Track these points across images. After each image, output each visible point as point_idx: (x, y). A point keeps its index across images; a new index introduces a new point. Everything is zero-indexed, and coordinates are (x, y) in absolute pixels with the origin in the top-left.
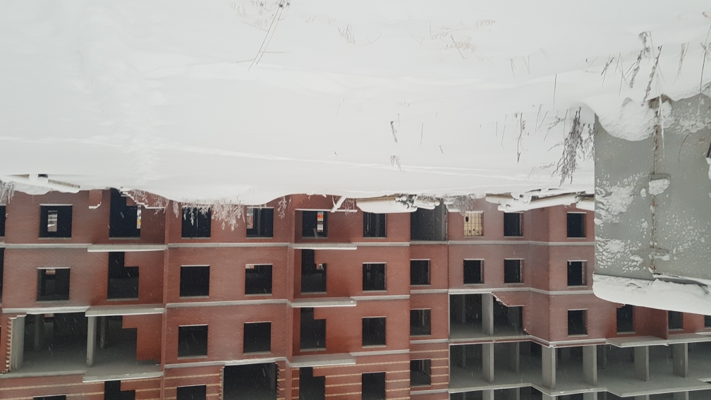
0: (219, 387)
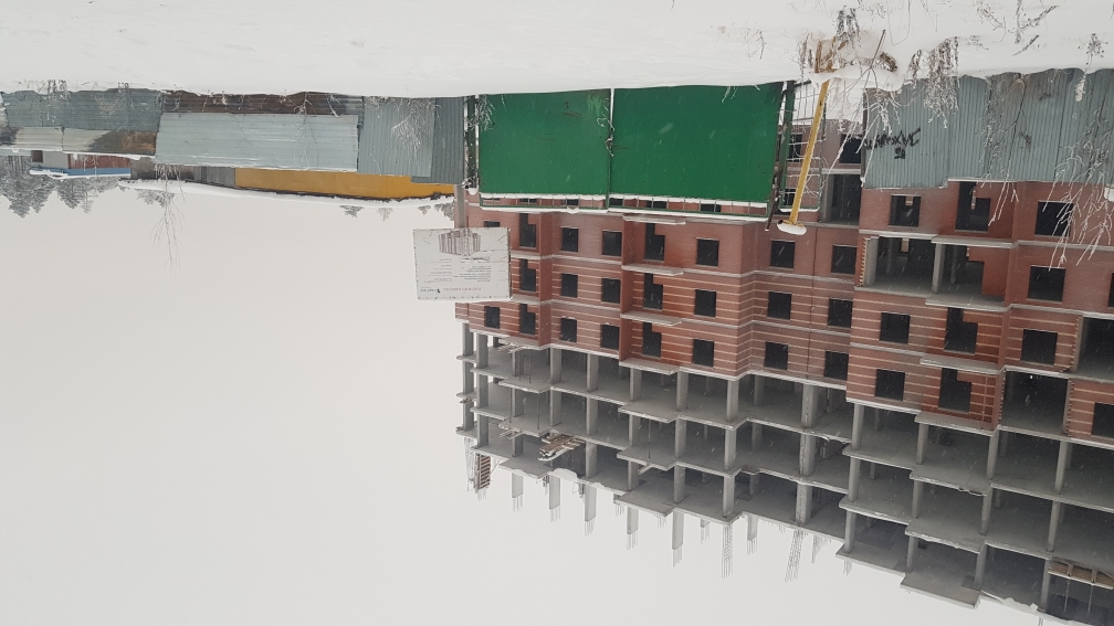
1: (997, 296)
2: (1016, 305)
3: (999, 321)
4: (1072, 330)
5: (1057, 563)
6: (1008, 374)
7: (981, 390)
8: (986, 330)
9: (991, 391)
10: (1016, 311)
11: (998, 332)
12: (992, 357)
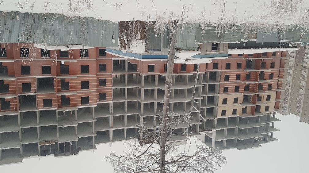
0: (35, 84)
1: (13, 75)
2: (18, 77)
3: (14, 82)
4: (34, 82)
5: (42, 142)
6: (20, 96)
7: (13, 102)
8: (11, 85)
9: (16, 102)
10: (18, 79)
11: (15, 85)
12: (14, 93)
